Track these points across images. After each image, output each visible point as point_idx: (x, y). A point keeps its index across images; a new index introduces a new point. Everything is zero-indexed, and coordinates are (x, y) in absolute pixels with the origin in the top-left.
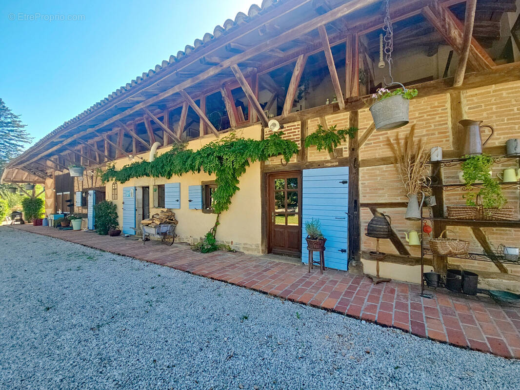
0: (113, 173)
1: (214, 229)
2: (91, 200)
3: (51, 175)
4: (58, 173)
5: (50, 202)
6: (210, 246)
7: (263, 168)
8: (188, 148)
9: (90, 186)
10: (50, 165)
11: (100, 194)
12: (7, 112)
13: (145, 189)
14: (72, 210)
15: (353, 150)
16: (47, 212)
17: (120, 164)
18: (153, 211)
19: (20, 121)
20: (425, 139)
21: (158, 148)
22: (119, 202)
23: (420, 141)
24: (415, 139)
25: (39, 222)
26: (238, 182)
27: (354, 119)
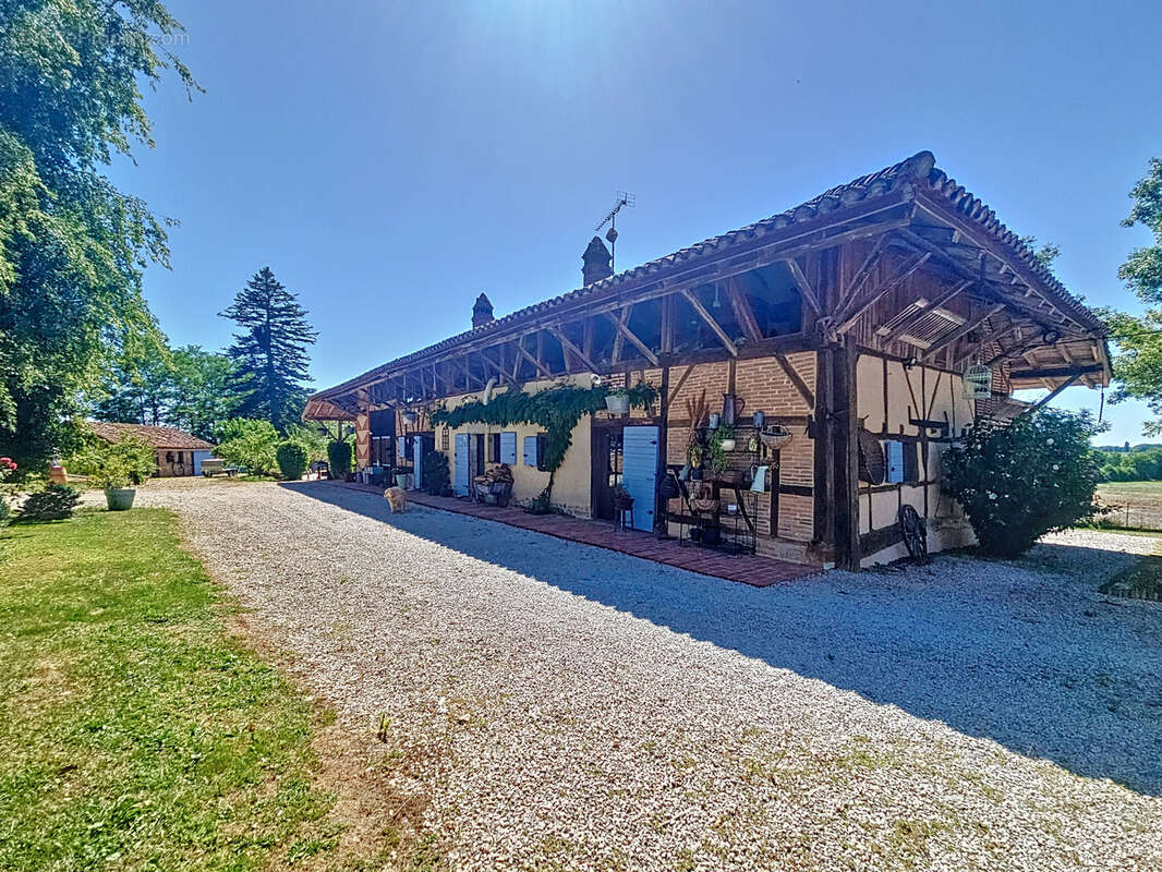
0: (442, 415)
1: (549, 489)
2: (417, 447)
3: (365, 411)
4: (372, 408)
5: (363, 448)
6: (541, 508)
7: (593, 421)
8: (525, 390)
9: (416, 430)
10: (362, 397)
11: (428, 440)
12: (278, 290)
13: (480, 437)
14: (393, 462)
15: (664, 409)
16: (360, 462)
17: (453, 403)
18: (488, 467)
19: (297, 306)
20: (711, 404)
21: (494, 387)
22: (451, 453)
23: (708, 406)
24: (705, 404)
25: (351, 478)
26: (570, 436)
27: (666, 376)
